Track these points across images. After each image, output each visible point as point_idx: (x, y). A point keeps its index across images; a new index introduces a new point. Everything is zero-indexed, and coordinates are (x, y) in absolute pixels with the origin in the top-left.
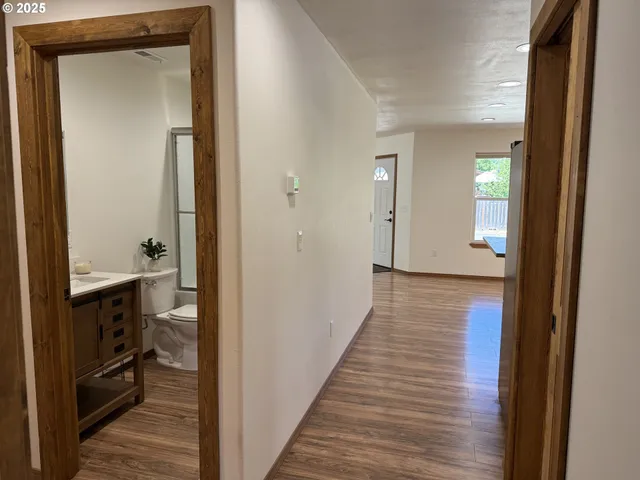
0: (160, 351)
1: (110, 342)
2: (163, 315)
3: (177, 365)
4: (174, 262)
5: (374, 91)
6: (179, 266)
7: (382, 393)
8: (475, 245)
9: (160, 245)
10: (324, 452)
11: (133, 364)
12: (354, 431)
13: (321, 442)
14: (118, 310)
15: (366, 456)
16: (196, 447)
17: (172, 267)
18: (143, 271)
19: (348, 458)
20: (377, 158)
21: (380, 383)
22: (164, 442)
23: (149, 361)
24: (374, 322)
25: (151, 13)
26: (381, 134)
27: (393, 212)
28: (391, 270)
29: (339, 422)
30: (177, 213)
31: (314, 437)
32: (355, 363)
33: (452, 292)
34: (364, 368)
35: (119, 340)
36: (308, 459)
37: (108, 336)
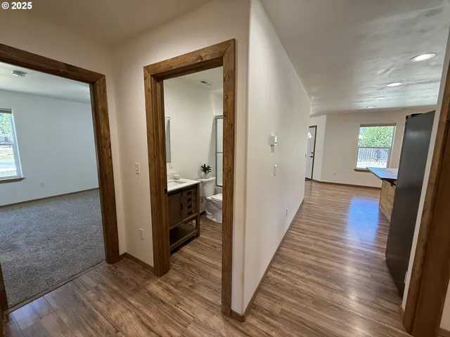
0: (208, 213)
1: (186, 210)
2: (209, 198)
3: (214, 220)
4: (215, 174)
5: (310, 94)
6: (216, 176)
7: (312, 247)
8: (356, 170)
9: (209, 167)
10: (284, 280)
11: (196, 218)
12: (300, 269)
13: (282, 273)
14: (190, 196)
15: (308, 287)
16: (220, 265)
17: (213, 176)
18: (202, 178)
19: (299, 287)
20: (310, 127)
21: (312, 242)
22: (207, 260)
23: (203, 216)
24: (305, 206)
25: (204, 49)
26: (312, 116)
27: (314, 153)
28: (311, 180)
29: (291, 262)
30: (216, 153)
31: (279, 270)
32: (298, 228)
33: (343, 193)
34: (302, 231)
35: (190, 210)
36: (276, 283)
37: (185, 208)
